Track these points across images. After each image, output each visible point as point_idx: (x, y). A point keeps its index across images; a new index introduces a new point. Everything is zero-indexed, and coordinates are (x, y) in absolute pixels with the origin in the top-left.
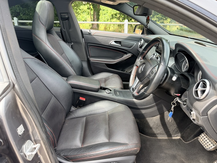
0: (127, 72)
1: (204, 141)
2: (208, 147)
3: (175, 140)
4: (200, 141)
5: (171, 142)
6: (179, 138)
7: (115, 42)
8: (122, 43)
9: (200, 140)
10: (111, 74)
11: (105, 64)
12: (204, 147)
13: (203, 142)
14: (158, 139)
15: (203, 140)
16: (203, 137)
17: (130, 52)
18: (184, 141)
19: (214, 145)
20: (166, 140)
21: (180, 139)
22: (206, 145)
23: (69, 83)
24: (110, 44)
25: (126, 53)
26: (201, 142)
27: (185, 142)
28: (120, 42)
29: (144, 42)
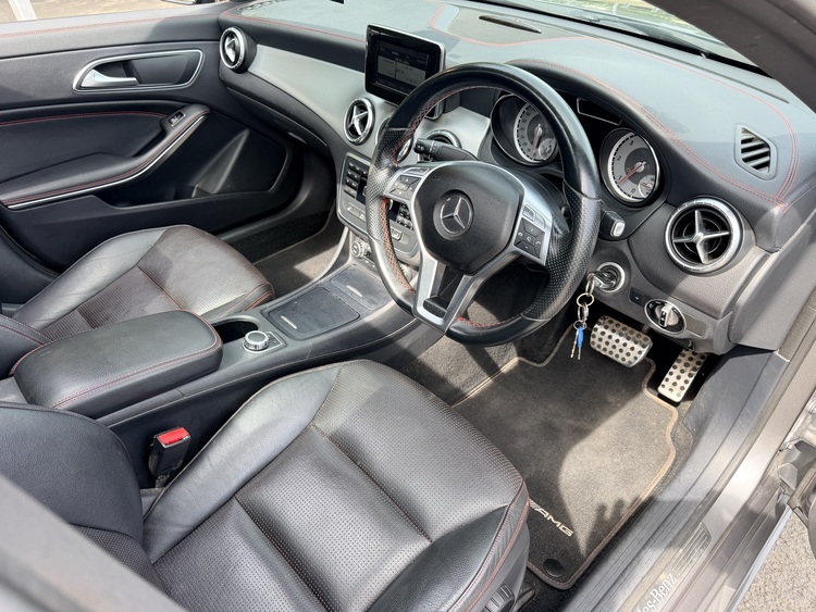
0: (209, 190)
1: (611, 345)
2: (631, 358)
3: (511, 373)
4: (598, 350)
5: (507, 388)
6: (515, 360)
7: (101, 68)
8: (137, 64)
9: (599, 346)
10: (152, 236)
11: (96, 193)
12: (619, 360)
13: (609, 348)
14: (472, 399)
15: (607, 343)
16: (603, 333)
17: (191, 102)
18: (534, 364)
19: (644, 346)
20: (491, 389)
21: (520, 362)
22: (623, 355)
23: (66, 406)
24: (79, 87)
25: (176, 111)
26: (605, 350)
27: (539, 366)
28: (125, 67)
29: (251, 40)
